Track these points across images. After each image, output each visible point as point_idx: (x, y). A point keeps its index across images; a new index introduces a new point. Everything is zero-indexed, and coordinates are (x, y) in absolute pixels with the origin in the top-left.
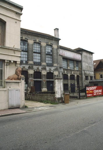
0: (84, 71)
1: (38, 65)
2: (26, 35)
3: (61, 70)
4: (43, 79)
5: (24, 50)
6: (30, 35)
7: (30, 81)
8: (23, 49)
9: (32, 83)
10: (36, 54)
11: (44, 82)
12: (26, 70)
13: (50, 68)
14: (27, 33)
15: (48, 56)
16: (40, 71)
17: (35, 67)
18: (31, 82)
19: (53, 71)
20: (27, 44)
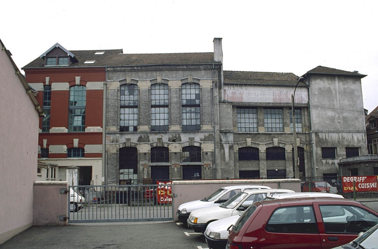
0: (317, 134)
1: (160, 133)
2: (134, 74)
3: (226, 137)
4: (173, 163)
5: (132, 105)
6: (141, 71)
7: (141, 168)
8: (129, 103)
9: (146, 172)
10: (157, 109)
11: (176, 170)
12: (133, 145)
13: (192, 136)
14: (136, 68)
15: (188, 109)
16: (166, 146)
17: (154, 138)
18: (144, 169)
19: (201, 143)
20: (137, 91)
